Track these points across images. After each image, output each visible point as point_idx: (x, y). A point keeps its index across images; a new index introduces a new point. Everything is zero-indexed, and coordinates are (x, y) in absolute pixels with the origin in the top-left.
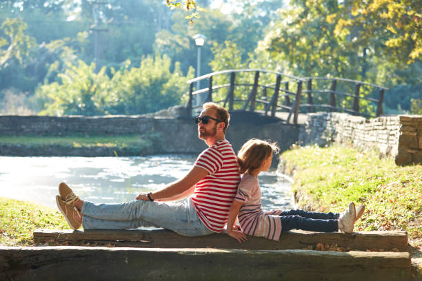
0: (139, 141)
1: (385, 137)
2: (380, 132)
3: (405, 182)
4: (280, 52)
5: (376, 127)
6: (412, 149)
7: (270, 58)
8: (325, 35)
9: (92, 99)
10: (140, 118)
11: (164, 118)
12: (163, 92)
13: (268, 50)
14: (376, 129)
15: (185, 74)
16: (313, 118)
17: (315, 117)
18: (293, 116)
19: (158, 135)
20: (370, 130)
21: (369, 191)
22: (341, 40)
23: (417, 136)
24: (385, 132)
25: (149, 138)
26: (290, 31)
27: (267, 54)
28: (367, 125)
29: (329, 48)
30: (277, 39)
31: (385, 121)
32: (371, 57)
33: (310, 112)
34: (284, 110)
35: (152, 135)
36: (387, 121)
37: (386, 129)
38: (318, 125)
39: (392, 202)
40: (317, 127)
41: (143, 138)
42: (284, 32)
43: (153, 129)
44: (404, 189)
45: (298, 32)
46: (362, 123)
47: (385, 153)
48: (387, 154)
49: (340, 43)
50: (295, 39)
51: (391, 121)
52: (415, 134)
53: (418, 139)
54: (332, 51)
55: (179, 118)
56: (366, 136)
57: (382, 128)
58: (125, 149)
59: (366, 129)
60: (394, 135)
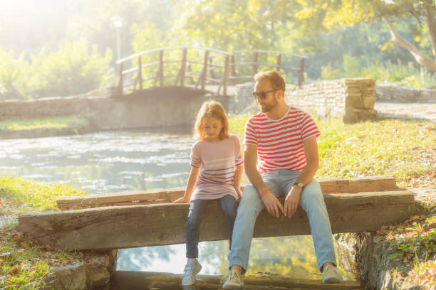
0: (76, 121)
1: (323, 100)
2: (317, 96)
3: (362, 137)
4: (195, 29)
5: (311, 92)
6: (358, 108)
7: (188, 36)
8: (237, 11)
9: (14, 84)
10: (74, 99)
11: (96, 97)
12: (83, 74)
13: (186, 28)
14: (312, 94)
15: (103, 56)
16: (242, 88)
17: (245, 88)
18: (222, 88)
19: (93, 114)
20: (304, 96)
21: (330, 147)
22: (252, 14)
23: (362, 96)
24: (322, 95)
25: (85, 117)
26: (204, 9)
27: (185, 32)
28: (300, 91)
29: (242, 23)
30: (192, 18)
31: (321, 85)
32: (279, 29)
33: (238, 83)
34: (213, 83)
35: (88, 115)
36: (323, 85)
37: (322, 93)
38: (248, 95)
39: (359, 154)
40: (247, 97)
41: (80, 118)
42: (199, 10)
43: (88, 109)
44: (364, 143)
45: (212, 9)
46: (295, 89)
47: (323, 115)
48: (326, 116)
49: (252, 17)
50: (209, 16)
51: (328, 85)
52: (360, 95)
53: (363, 99)
54: (245, 25)
55: (112, 97)
56: (301, 101)
57: (319, 92)
58: (64, 129)
59: (300, 95)
60: (333, 98)
